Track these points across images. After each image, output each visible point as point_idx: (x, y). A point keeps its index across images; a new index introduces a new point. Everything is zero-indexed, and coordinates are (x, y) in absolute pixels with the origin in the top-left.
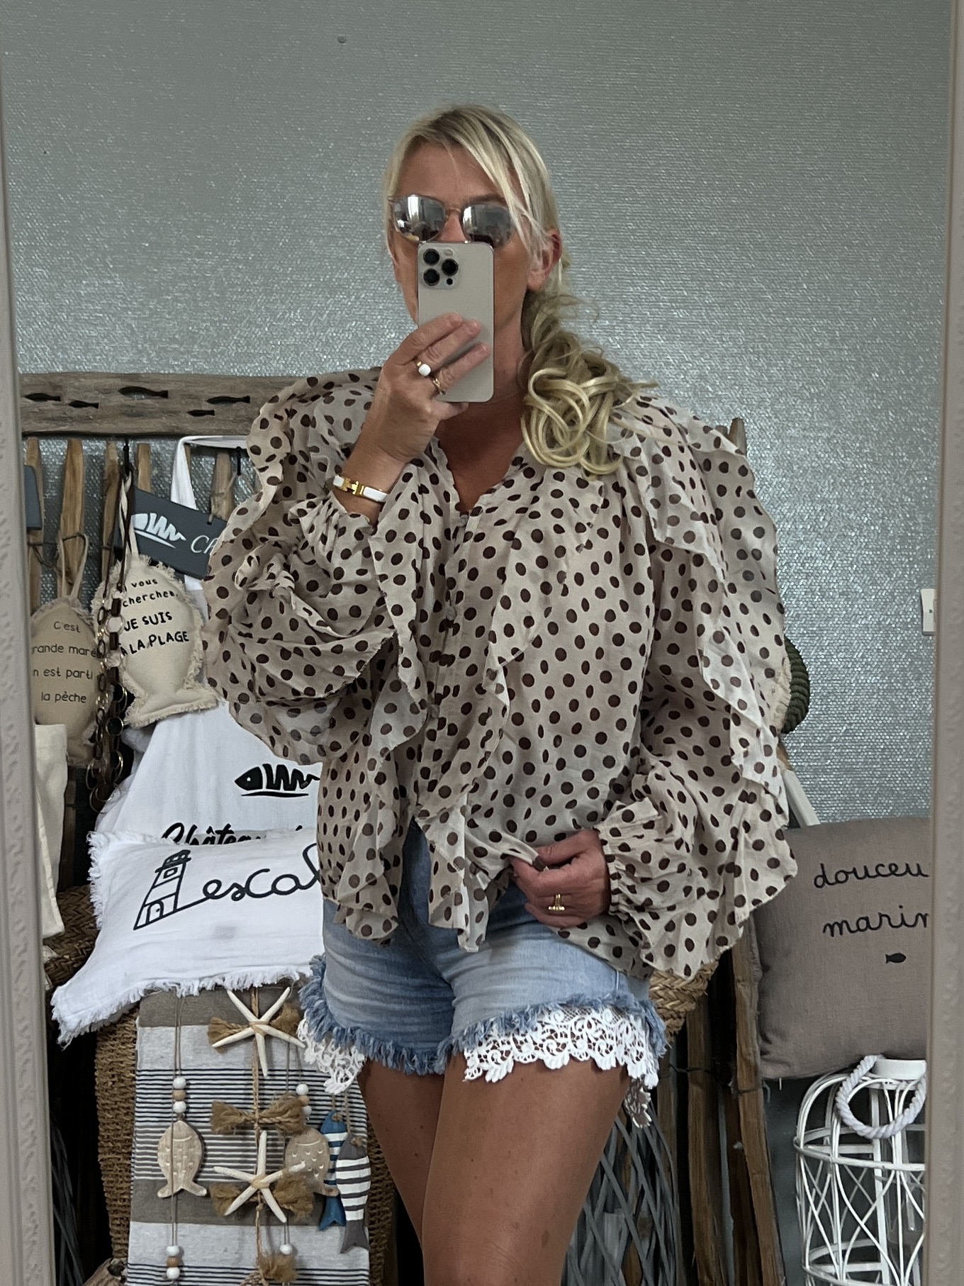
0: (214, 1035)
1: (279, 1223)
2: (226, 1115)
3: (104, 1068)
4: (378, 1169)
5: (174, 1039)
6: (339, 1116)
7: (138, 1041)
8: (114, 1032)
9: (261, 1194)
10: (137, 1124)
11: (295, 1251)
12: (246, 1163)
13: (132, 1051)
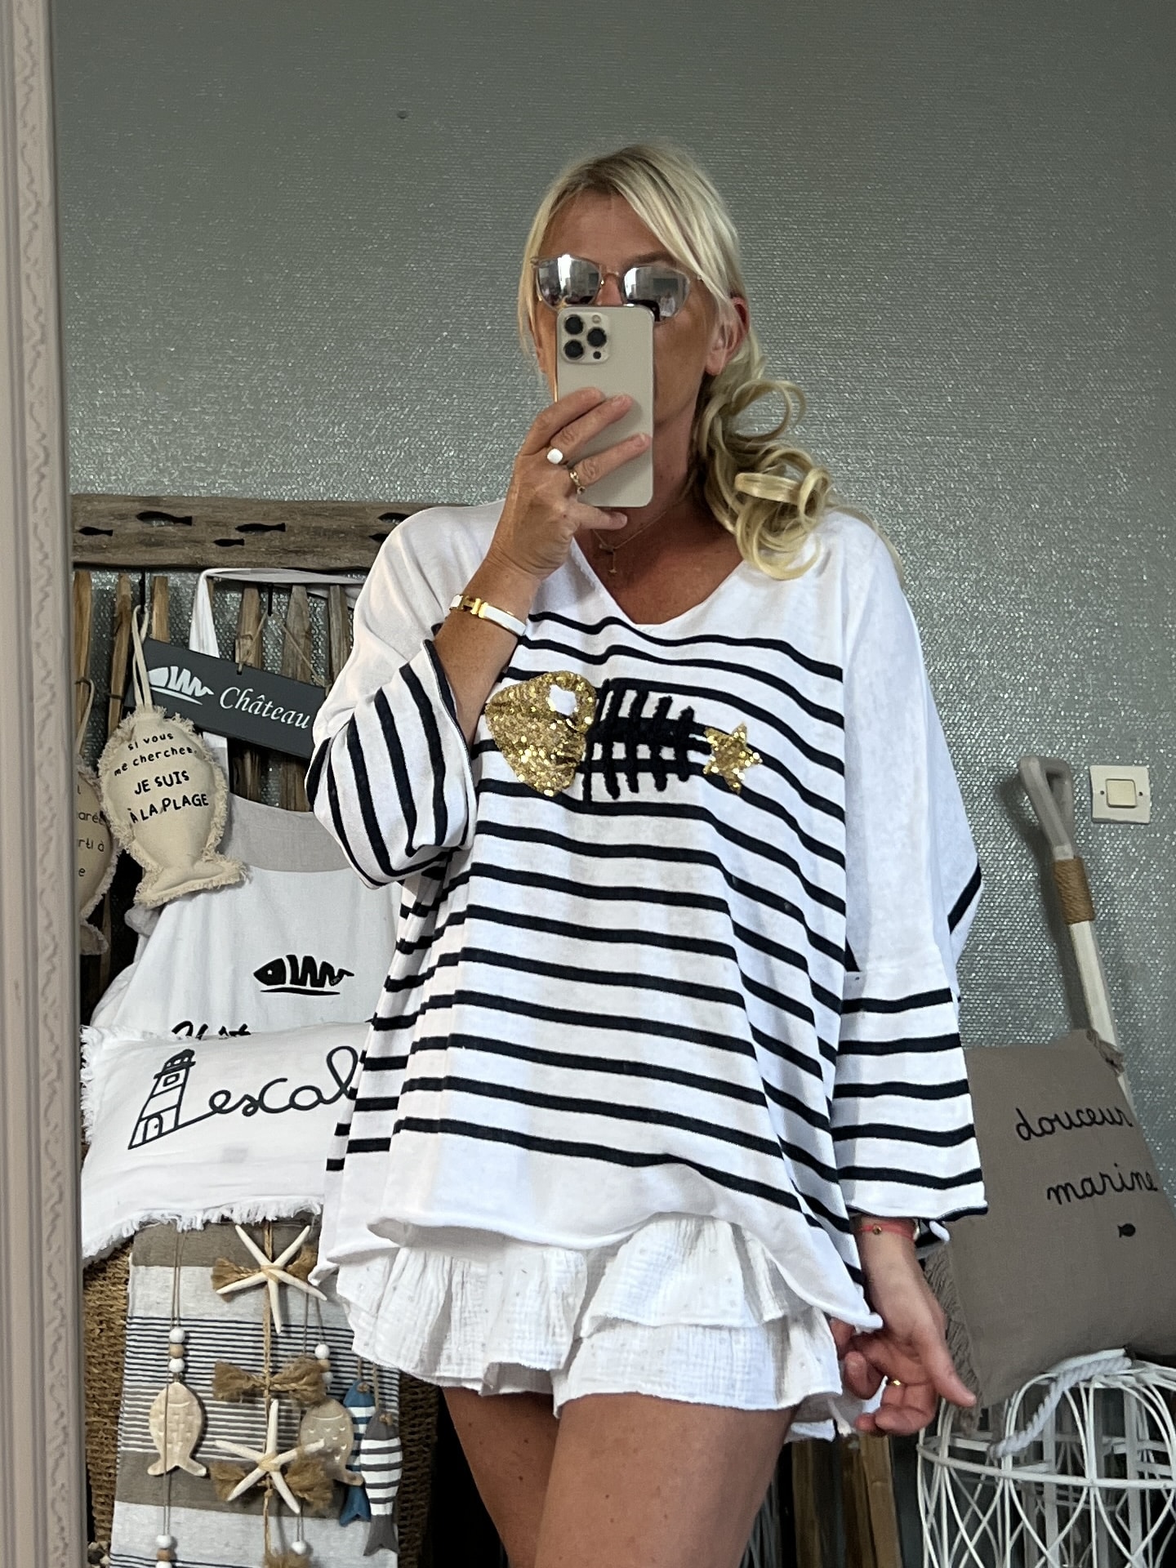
0: (219, 1279)
1: (292, 1514)
2: (231, 1378)
3: (92, 1312)
4: (412, 1453)
5: (172, 1282)
6: (366, 1388)
7: (130, 1282)
8: (103, 1270)
9: (271, 1478)
10: (127, 1383)
11: (309, 1549)
12: (254, 1439)
13: (123, 1293)
